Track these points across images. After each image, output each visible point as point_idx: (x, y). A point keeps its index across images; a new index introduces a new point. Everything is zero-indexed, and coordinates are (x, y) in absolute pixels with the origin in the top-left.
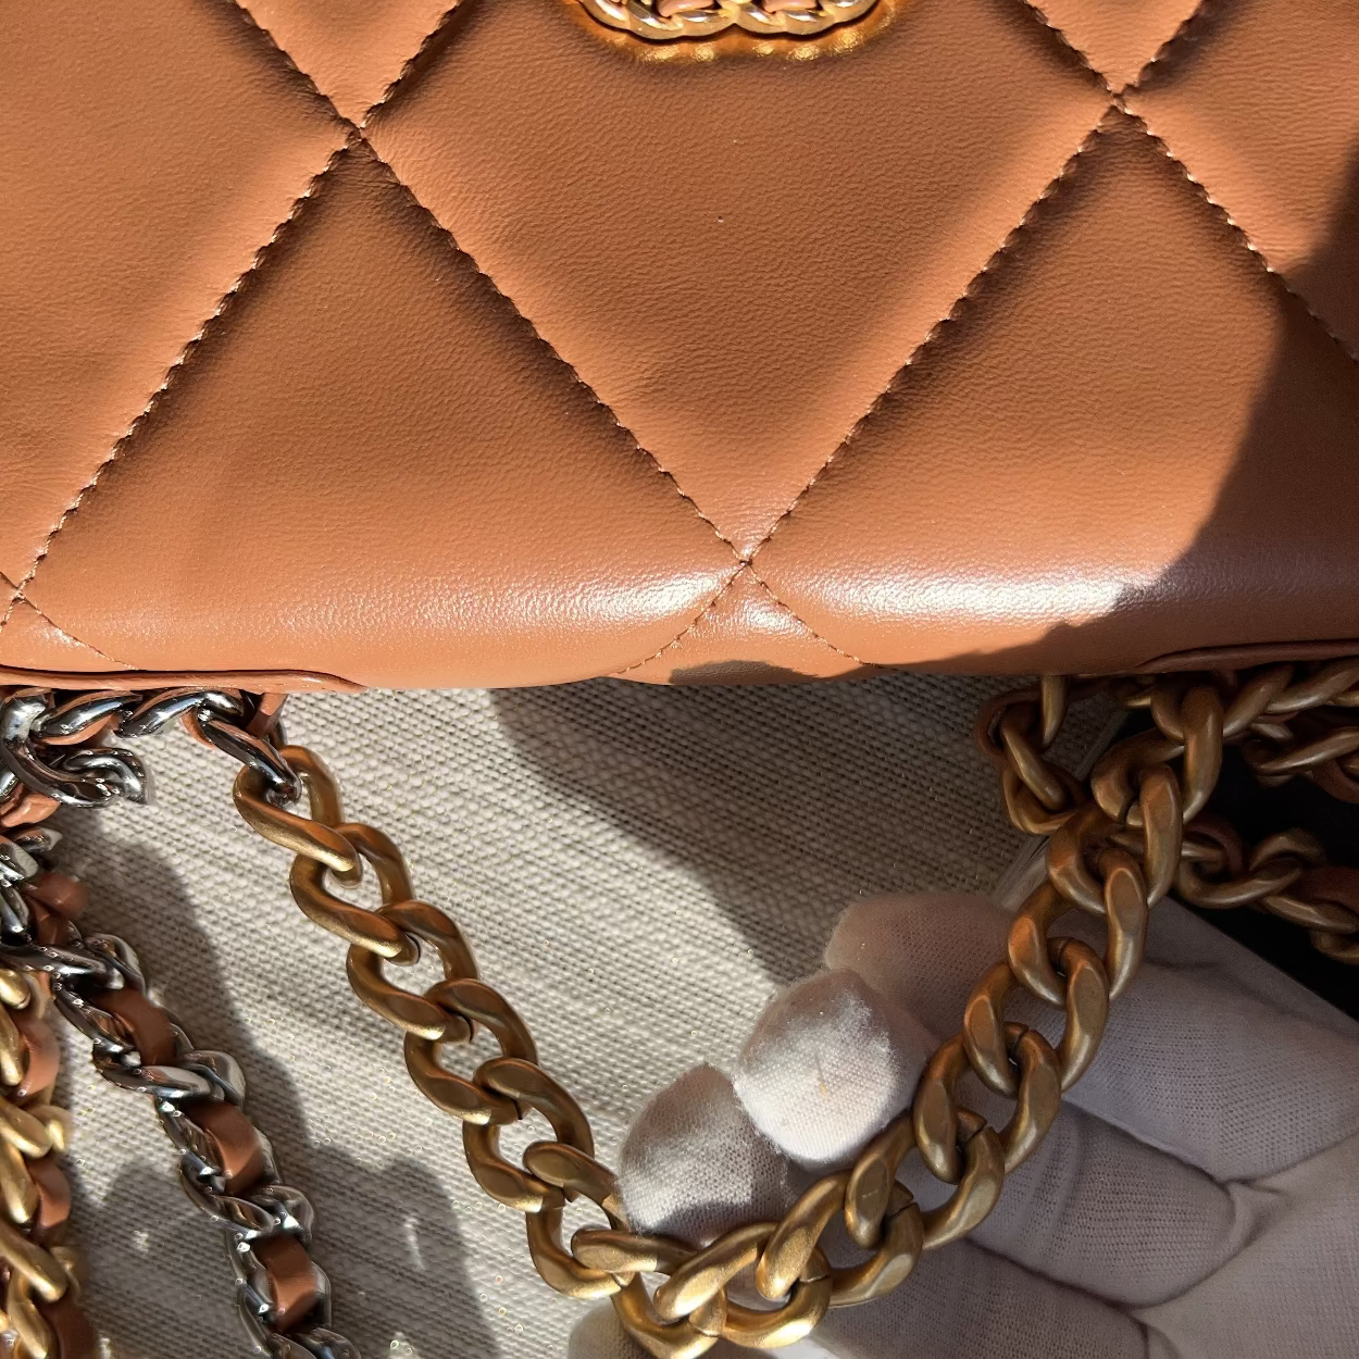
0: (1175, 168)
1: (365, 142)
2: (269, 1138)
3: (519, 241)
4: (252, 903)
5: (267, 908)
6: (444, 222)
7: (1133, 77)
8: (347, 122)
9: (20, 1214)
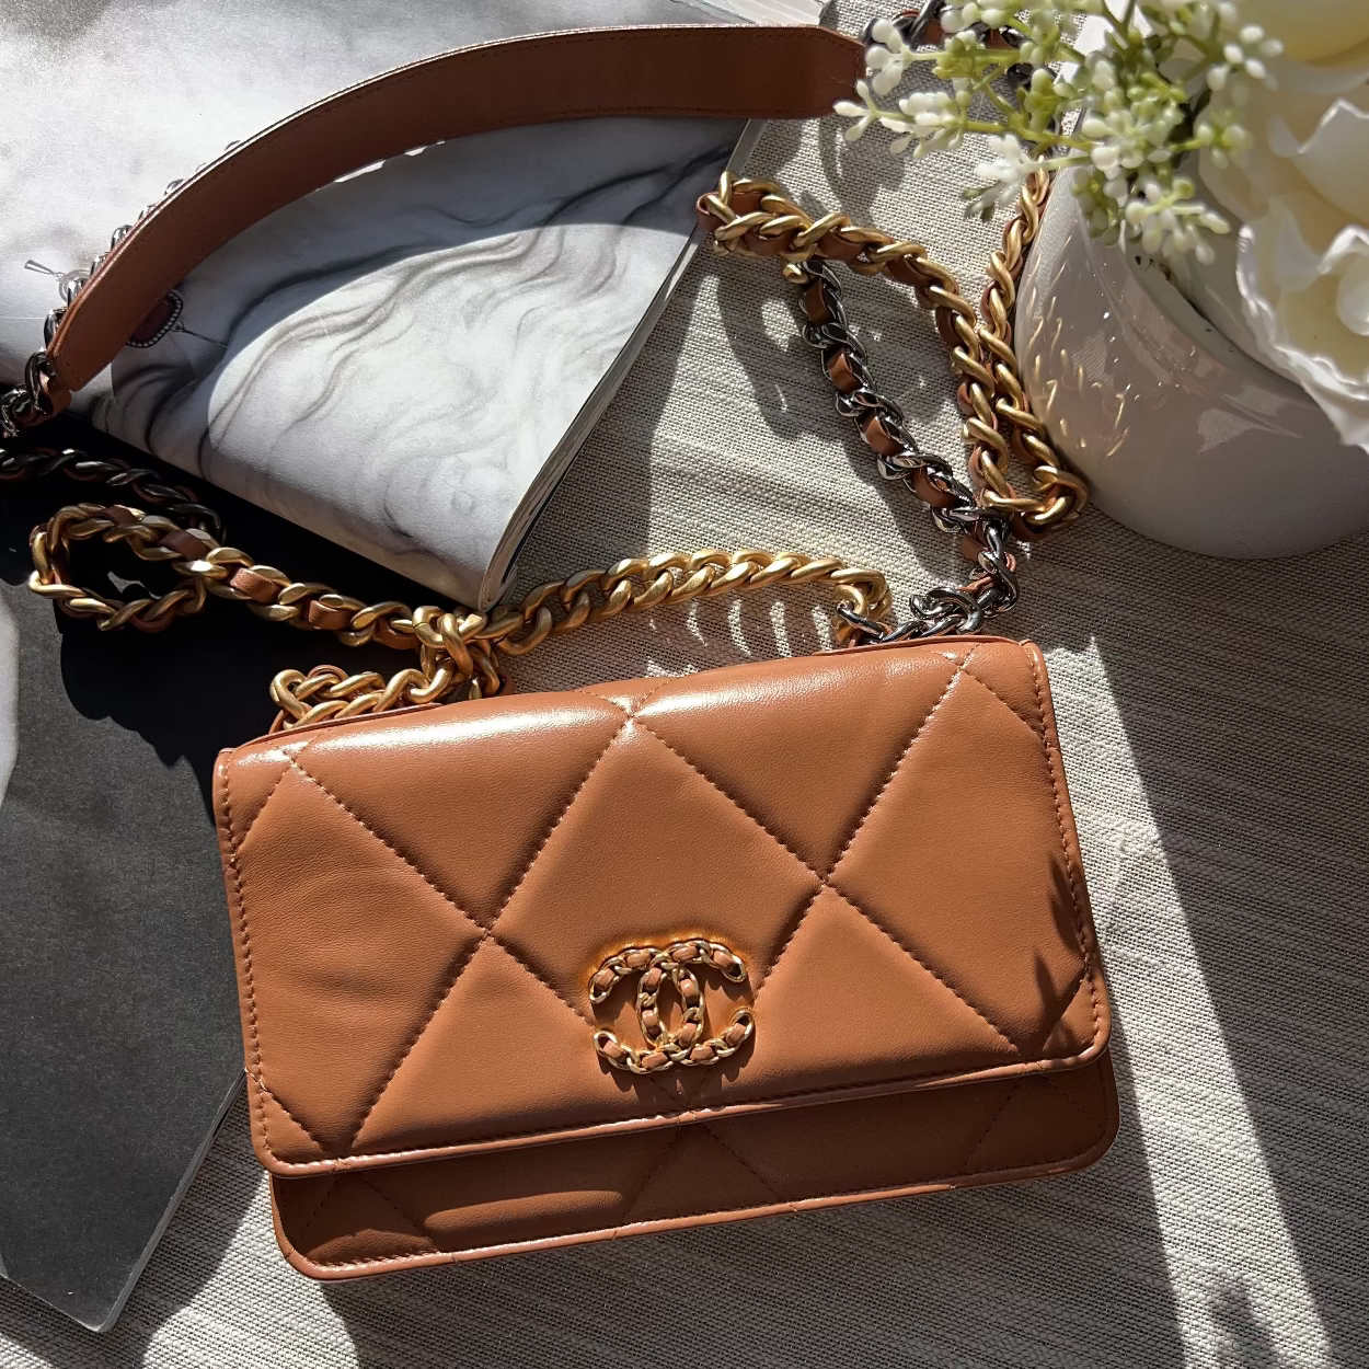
0: (461, 906)
1: (821, 878)
2: (863, 441)
3: (748, 840)
4: (882, 559)
5: (874, 557)
6: (783, 847)
7: (482, 945)
8: (831, 886)
9: (975, 388)
